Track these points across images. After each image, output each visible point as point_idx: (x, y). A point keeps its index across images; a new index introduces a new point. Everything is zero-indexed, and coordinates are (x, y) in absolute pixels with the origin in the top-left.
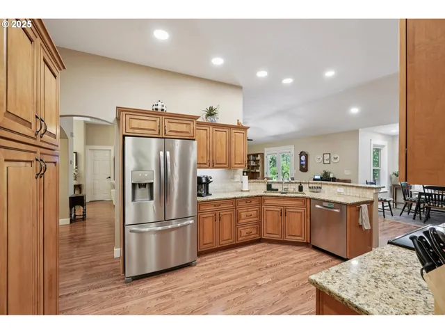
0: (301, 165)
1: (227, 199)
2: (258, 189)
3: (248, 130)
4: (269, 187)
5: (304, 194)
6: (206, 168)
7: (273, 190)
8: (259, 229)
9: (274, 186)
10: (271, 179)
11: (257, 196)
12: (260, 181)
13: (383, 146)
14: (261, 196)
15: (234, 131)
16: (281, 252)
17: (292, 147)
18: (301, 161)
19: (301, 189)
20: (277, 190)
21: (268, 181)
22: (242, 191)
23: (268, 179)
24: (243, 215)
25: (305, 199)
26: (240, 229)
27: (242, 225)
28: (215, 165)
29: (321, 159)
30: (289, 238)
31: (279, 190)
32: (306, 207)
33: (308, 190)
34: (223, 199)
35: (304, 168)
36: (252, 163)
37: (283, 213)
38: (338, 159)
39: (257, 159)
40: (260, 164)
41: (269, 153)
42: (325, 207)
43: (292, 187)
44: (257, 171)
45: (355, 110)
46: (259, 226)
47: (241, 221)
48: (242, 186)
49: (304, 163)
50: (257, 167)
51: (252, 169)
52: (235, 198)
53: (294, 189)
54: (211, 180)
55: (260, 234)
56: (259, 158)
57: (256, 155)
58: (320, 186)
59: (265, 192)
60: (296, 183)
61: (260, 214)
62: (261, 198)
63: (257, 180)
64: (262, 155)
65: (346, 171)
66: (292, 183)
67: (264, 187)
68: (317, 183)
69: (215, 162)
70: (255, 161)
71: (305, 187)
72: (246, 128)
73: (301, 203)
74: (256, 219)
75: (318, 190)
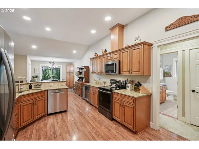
25: (45, 91)
30: (37, 117)
32: (45, 96)
33: (34, 87)
37: (34, 103)
60: (28, 84)
61: (19, 111)
73: (42, 94)
75: (40, 86)
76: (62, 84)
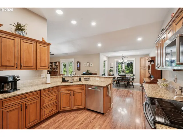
0: (77, 67)
1: (32, 92)
2: (57, 81)
3: (50, 46)
4: (64, 80)
5: (82, 82)
6: (14, 69)
7: (66, 81)
8: (58, 106)
9: (66, 79)
10: (64, 75)
11: (56, 86)
12: (58, 76)
13: (106, 61)
14: (59, 86)
15: (39, 45)
16: (72, 118)
17: (74, 59)
18: (77, 65)
19: (80, 80)
20: (68, 81)
21: (63, 76)
22: (46, 83)
23: (63, 75)
24: (46, 100)
25: (83, 85)
26: (44, 110)
27: (45, 107)
28: (23, 67)
29: (86, 65)
30: (75, 108)
31: (69, 81)
32: (84, 89)
33: (84, 80)
34: (29, 93)
35: (79, 69)
36: (54, 67)
37: (72, 94)
38: (92, 65)
39: (56, 64)
40: (58, 67)
41: (62, 61)
42: (93, 88)
43: (76, 79)
44: (57, 70)
45: (99, 45)
46: (58, 104)
47: (44, 105)
48: (46, 80)
49: (79, 66)
50: (57, 68)
51: (54, 69)
52: (40, 90)
53: (77, 80)
54: (18, 79)
55: (58, 109)
56: (57, 64)
57: (56, 63)
58: (89, 77)
59: (61, 83)
60: (78, 76)
61: (58, 98)
62: (58, 88)
63: (56, 76)
64: (59, 62)
65: (95, 70)
66: (76, 77)
67: (61, 80)
68: (87, 76)
69: (22, 65)
70: (55, 65)
71: (82, 79)
72: (49, 44)
73: (81, 88)
74: (56, 100)
75: (88, 80)
76: (108, 80)
